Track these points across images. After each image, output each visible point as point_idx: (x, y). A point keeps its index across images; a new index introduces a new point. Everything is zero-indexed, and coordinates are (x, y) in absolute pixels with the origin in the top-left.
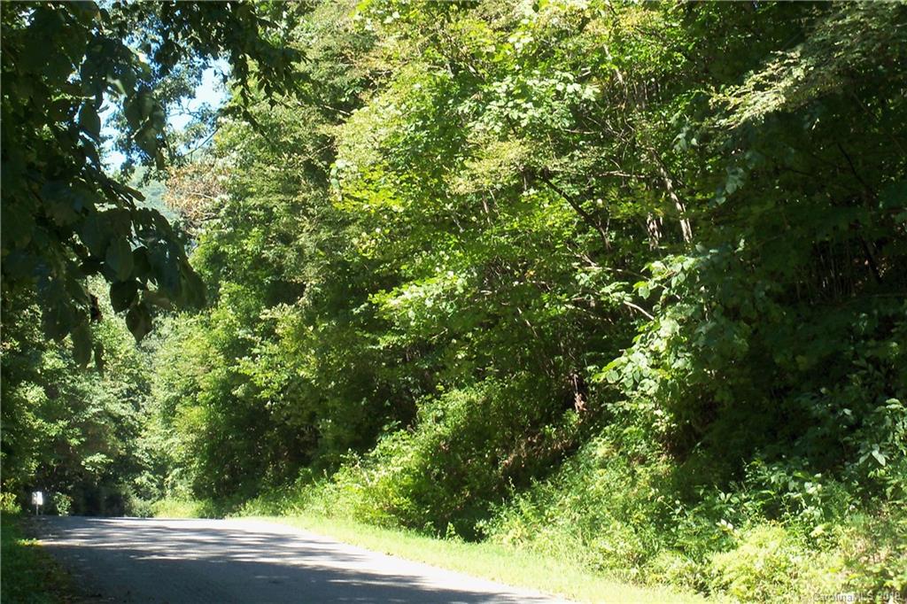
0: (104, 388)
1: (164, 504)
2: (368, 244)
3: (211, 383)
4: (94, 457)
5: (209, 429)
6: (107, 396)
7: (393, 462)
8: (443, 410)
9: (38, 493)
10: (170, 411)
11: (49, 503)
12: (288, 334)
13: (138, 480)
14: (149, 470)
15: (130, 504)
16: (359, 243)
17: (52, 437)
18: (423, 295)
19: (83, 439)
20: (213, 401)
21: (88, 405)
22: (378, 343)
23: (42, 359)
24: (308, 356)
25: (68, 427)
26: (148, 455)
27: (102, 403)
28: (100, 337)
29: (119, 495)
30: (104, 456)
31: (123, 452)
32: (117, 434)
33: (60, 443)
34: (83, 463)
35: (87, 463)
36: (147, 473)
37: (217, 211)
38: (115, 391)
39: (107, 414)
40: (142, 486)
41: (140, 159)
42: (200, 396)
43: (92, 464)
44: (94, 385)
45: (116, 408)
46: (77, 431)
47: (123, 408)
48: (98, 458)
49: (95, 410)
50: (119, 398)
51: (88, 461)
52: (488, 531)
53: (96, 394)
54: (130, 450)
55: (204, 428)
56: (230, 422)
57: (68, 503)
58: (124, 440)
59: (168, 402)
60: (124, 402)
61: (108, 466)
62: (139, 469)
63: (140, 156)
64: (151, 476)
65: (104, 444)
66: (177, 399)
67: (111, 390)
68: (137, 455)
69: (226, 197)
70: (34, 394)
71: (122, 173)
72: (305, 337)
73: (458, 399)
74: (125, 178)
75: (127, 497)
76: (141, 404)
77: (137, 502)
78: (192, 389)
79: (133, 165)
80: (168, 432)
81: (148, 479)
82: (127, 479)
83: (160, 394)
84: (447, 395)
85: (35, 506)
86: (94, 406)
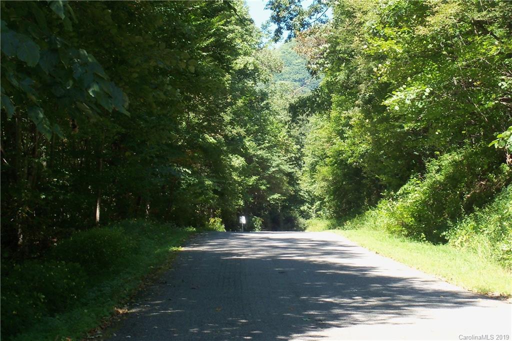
0: (279, 156)
1: (311, 222)
2: (383, 71)
3: (333, 152)
4: (274, 196)
5: (335, 179)
6: (280, 161)
7: (410, 197)
8: (439, 166)
9: (243, 217)
10: (313, 169)
11: (250, 222)
12: (357, 124)
13: (302, 208)
14: (308, 202)
15: (298, 222)
16: (378, 70)
17: (250, 185)
18: (404, 97)
19: (268, 186)
20: (335, 163)
21: (270, 167)
22: (403, 127)
23: (244, 142)
24: (366, 137)
25: (259, 180)
26: (307, 194)
27: (278, 166)
28: (269, 129)
29: (292, 217)
30: (279, 195)
31: (292, 193)
32: (289, 183)
33: (254, 189)
34: (268, 199)
35: (270, 199)
36: (307, 204)
37: (322, 54)
38: (285, 158)
39: (281, 171)
40: (304, 211)
41: (286, 26)
42: (327, 160)
43: (274, 199)
44: (273, 156)
45: (287, 168)
46: (264, 181)
47: (289, 168)
48: (276, 196)
49: (274, 169)
50: (287, 162)
51: (271, 198)
52: (448, 238)
53: (274, 161)
54: (297, 191)
55: (331, 178)
56: (345, 175)
57: (260, 222)
58: (294, 186)
59: (312, 164)
60: (290, 165)
61: (284, 201)
62: (303, 202)
63: (286, 25)
64: (310, 206)
65: (281, 188)
66: (317, 162)
67: (283, 158)
68: (301, 194)
69: (327, 46)
70: (238, 161)
71: (275, 35)
72: (364, 126)
73: (447, 159)
74: (277, 38)
75: (295, 218)
76: (303, 165)
77: (302, 220)
78: (324, 156)
79: (282, 30)
80: (313, 181)
81: (308, 207)
82: (296, 208)
83: (308, 160)
84: (442, 157)
85: (241, 224)
86: (273, 167)
